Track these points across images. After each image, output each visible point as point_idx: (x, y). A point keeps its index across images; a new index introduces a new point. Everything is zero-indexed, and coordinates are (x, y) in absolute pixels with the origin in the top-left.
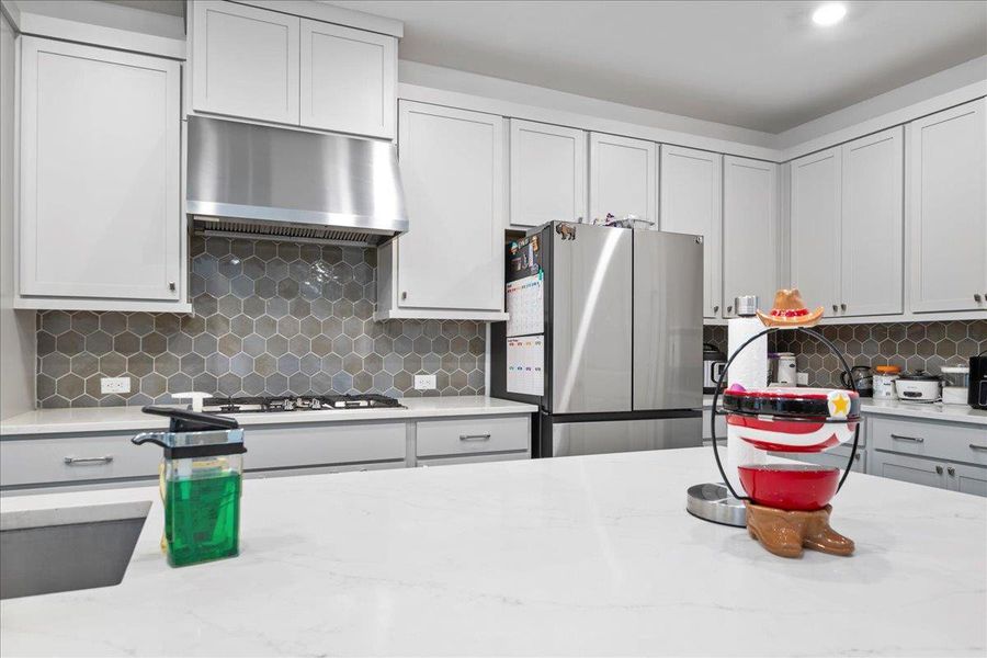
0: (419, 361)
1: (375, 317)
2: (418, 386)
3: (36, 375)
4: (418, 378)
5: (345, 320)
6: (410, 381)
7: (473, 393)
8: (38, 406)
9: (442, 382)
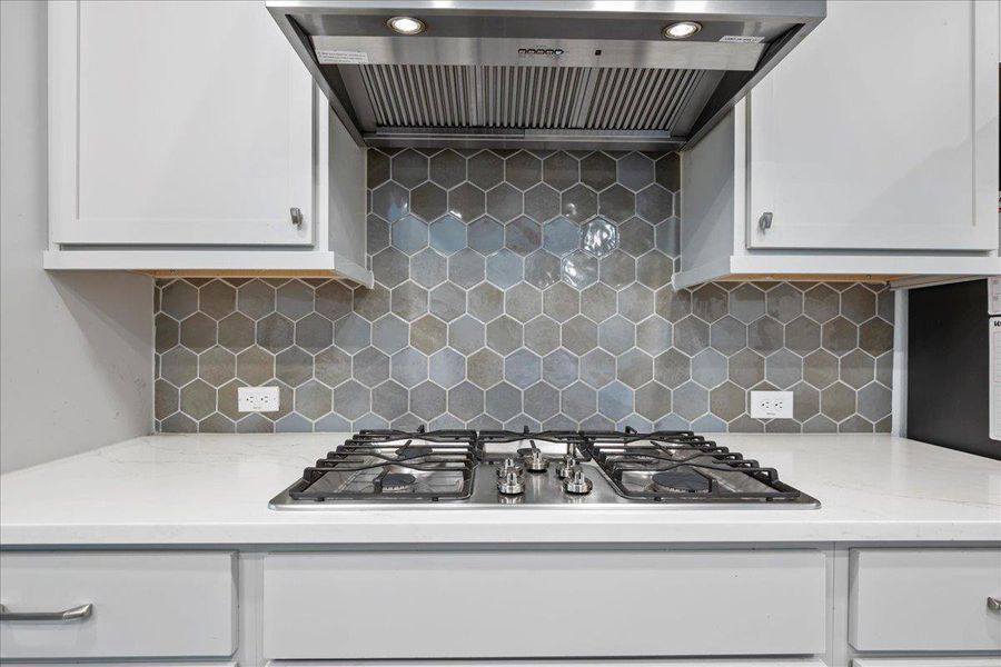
0: (759, 364)
1: (675, 282)
2: (757, 412)
3: (154, 381)
4: (757, 397)
5: (621, 290)
6: (743, 403)
7: (866, 428)
8: (157, 428)
9: (804, 406)
